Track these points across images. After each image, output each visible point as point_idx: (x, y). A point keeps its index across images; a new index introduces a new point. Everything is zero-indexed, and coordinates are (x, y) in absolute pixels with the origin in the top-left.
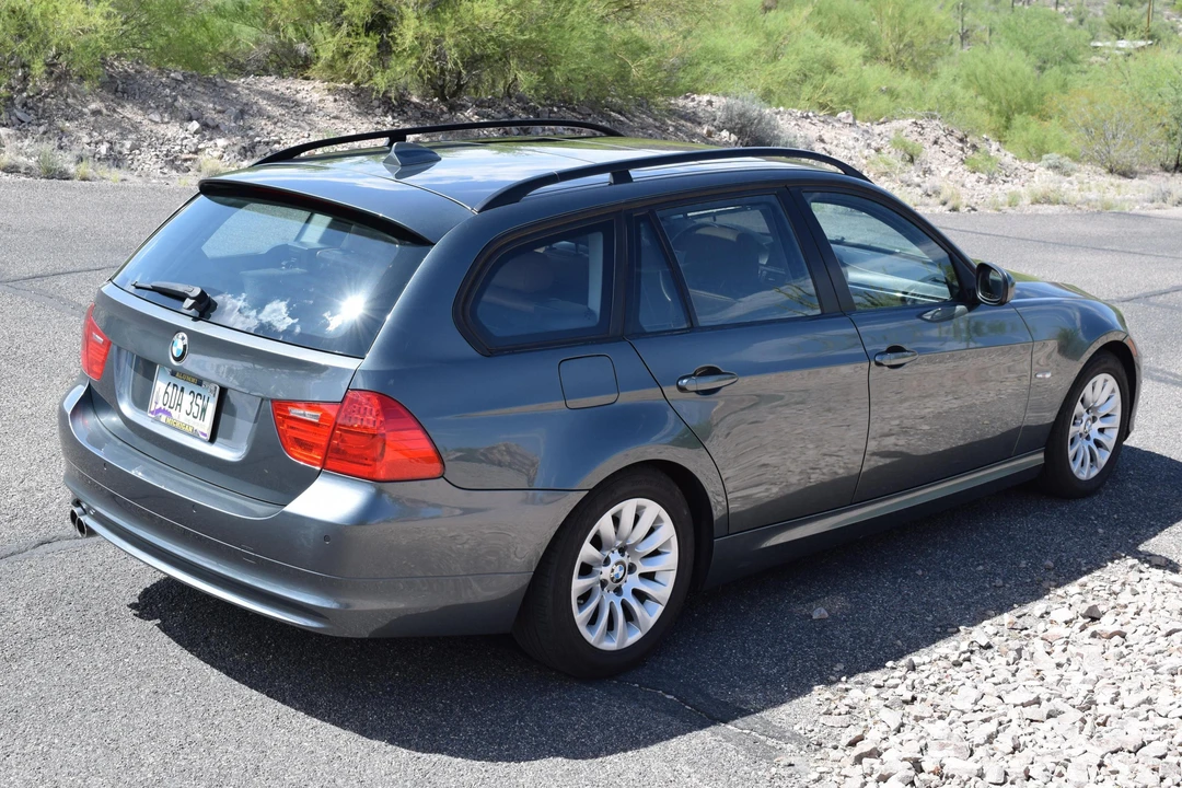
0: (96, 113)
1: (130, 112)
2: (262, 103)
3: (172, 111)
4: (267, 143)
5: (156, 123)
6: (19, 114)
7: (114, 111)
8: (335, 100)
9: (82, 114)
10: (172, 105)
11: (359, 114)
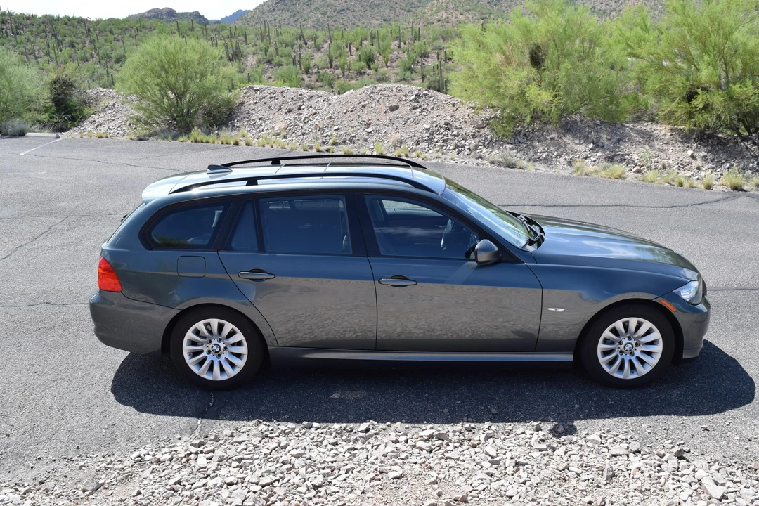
0: (553, 139)
1: (567, 139)
2: (633, 134)
3: (586, 139)
4: (623, 155)
5: (576, 144)
6: (519, 139)
7: (561, 138)
8: (671, 135)
9: (546, 139)
10: (587, 136)
11: (680, 142)
